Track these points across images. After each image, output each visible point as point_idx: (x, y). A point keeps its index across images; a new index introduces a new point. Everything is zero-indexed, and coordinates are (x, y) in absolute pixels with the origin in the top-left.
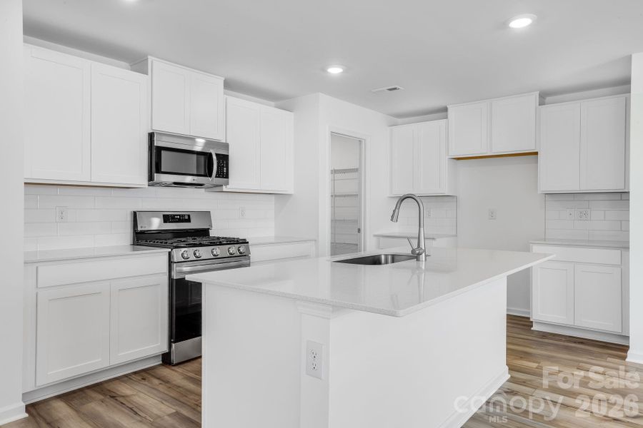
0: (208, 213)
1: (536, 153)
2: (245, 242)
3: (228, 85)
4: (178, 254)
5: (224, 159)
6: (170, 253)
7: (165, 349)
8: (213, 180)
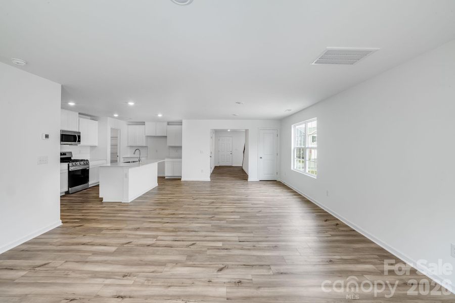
0: (71, 152)
1: (166, 137)
2: (87, 160)
3: (79, 114)
4: (70, 164)
5: (79, 137)
6: (68, 164)
7: (67, 190)
8: (77, 143)
